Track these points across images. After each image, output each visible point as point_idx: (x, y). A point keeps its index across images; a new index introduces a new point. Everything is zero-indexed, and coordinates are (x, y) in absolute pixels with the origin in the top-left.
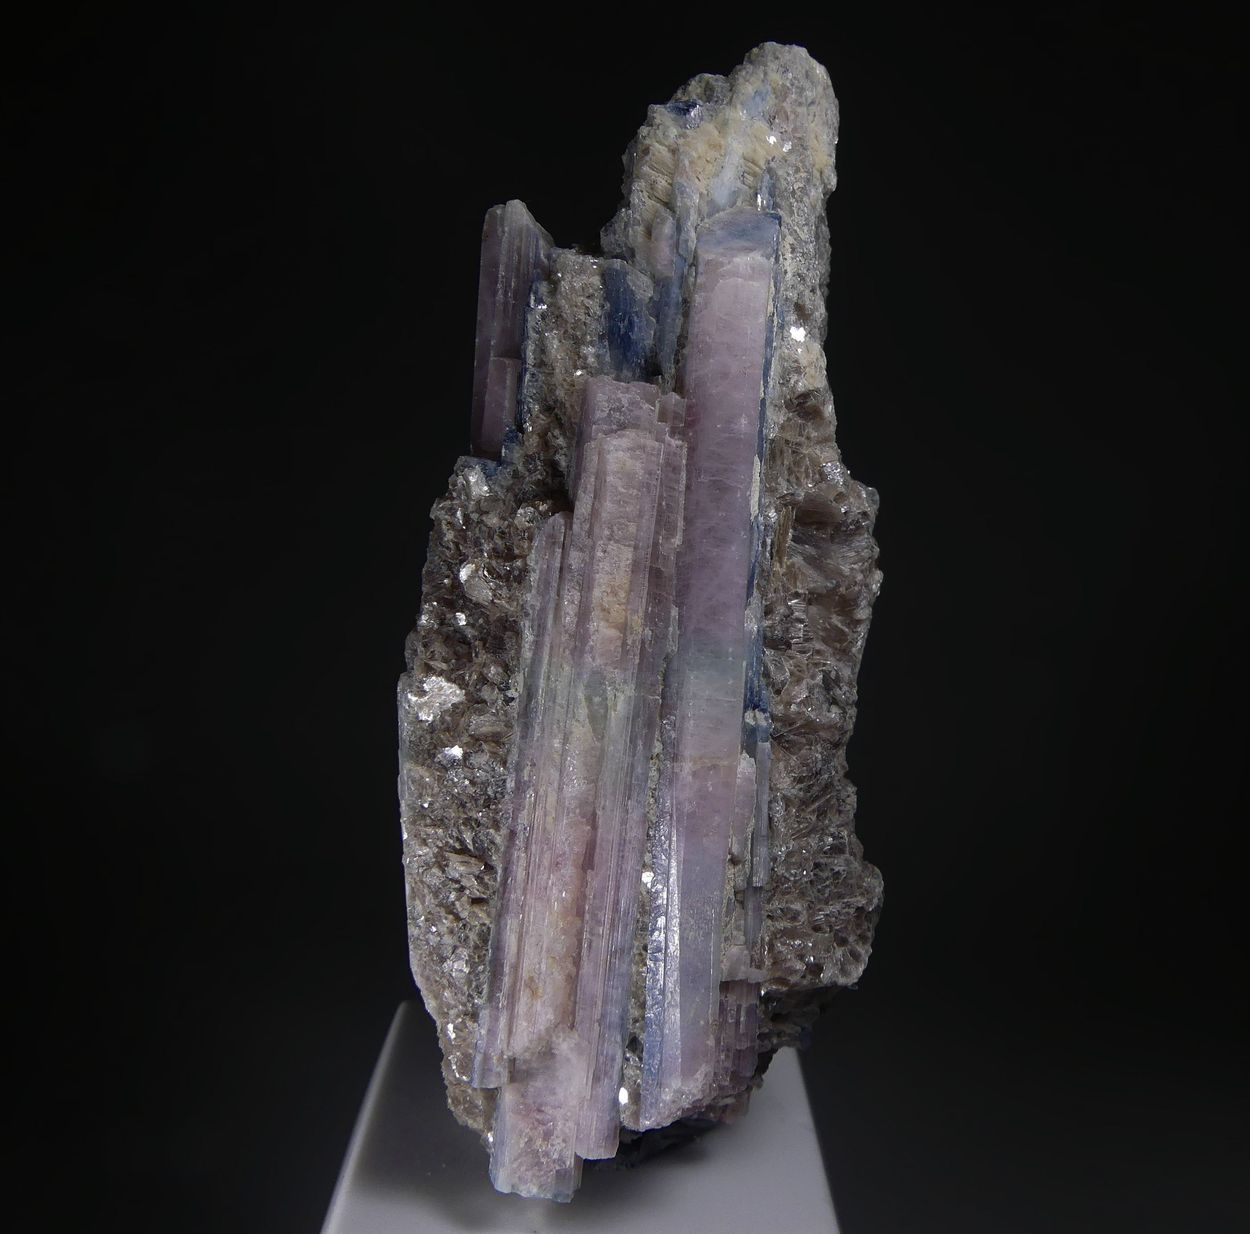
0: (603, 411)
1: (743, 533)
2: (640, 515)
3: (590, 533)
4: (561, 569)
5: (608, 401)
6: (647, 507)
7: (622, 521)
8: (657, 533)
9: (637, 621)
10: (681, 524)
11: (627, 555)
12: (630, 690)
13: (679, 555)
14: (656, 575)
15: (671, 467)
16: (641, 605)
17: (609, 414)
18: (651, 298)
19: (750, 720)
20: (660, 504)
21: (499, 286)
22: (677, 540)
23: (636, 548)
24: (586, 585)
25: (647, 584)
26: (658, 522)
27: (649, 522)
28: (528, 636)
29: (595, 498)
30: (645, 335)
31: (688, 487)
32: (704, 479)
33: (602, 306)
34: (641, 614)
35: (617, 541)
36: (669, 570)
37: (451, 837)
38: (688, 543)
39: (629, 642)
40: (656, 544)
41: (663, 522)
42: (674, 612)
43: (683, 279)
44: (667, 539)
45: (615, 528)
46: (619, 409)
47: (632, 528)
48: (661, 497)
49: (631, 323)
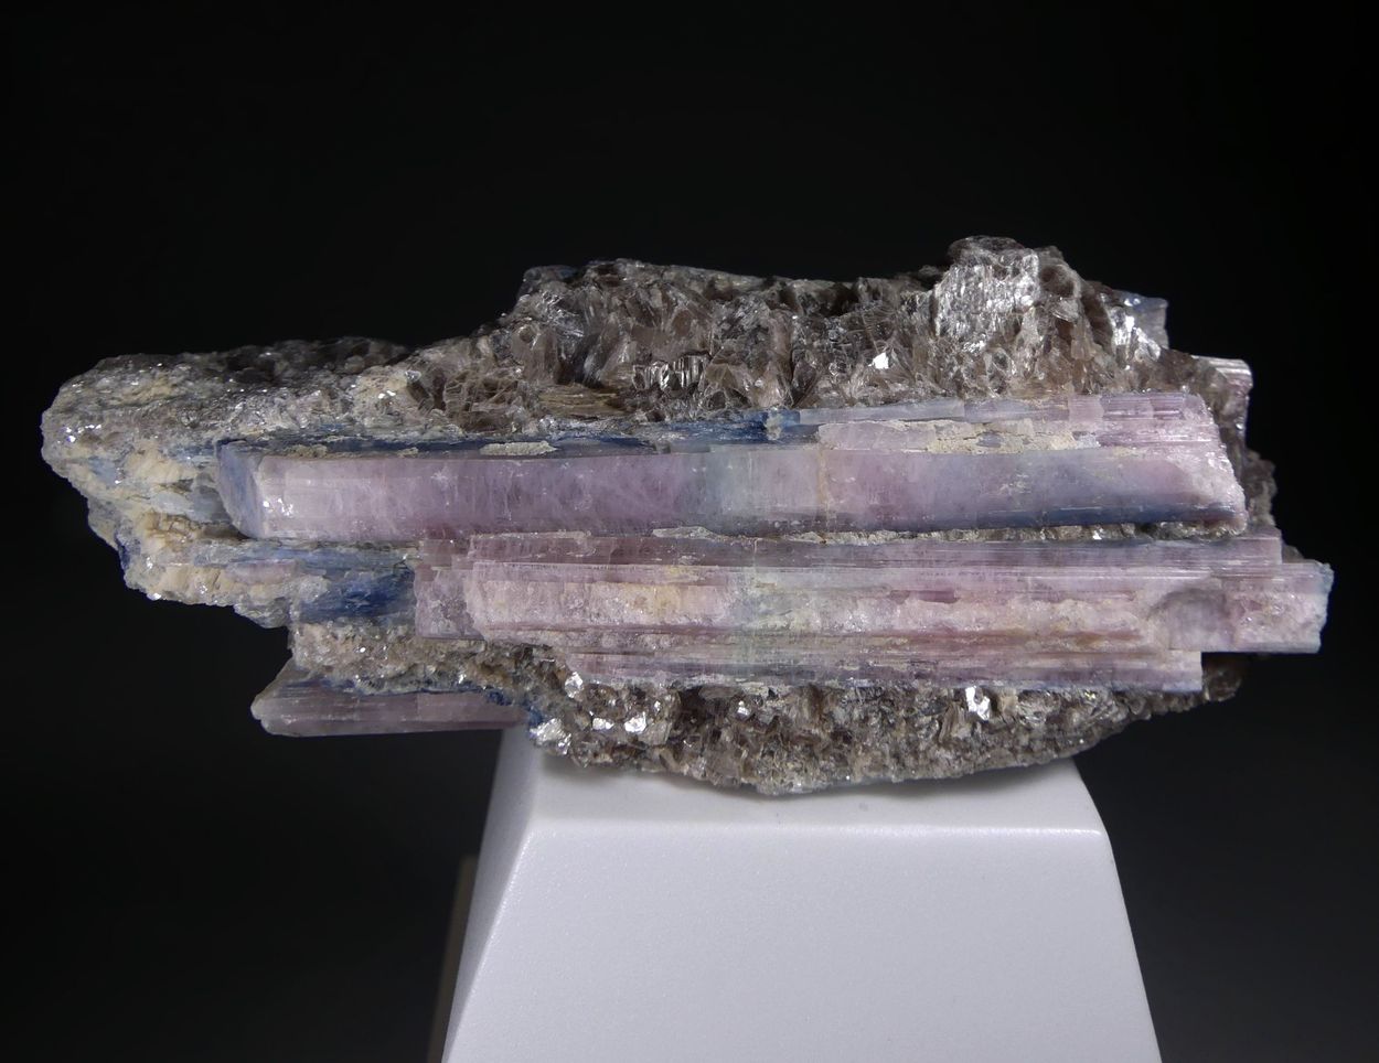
0: (448, 626)
1: (563, 466)
2: (555, 579)
3: (581, 630)
4: (625, 653)
5: (437, 621)
6: (545, 573)
7: (562, 599)
8: (573, 560)
9: (672, 572)
10: (561, 534)
11: (601, 589)
12: (749, 572)
13: (596, 534)
14: (620, 556)
15: (499, 552)
16: (653, 570)
17: (450, 618)
18: (324, 577)
19: (778, 433)
20: (541, 560)
21: (344, 719)
22: (579, 537)
23: (592, 581)
24: (637, 631)
25: (630, 566)
26: (561, 561)
27: (561, 570)
28: (703, 679)
29: (542, 630)
30: (365, 580)
31: (520, 530)
32: (508, 513)
33: (343, 625)
34: (666, 568)
35: (586, 602)
36: (613, 542)
37: (927, 736)
38: (582, 523)
39: (696, 578)
40: (586, 560)
41: (563, 553)
42: (658, 533)
43: (295, 551)
44: (577, 548)
45: (572, 607)
46: (444, 609)
47: (571, 587)
48: (533, 560)
49: (355, 595)
